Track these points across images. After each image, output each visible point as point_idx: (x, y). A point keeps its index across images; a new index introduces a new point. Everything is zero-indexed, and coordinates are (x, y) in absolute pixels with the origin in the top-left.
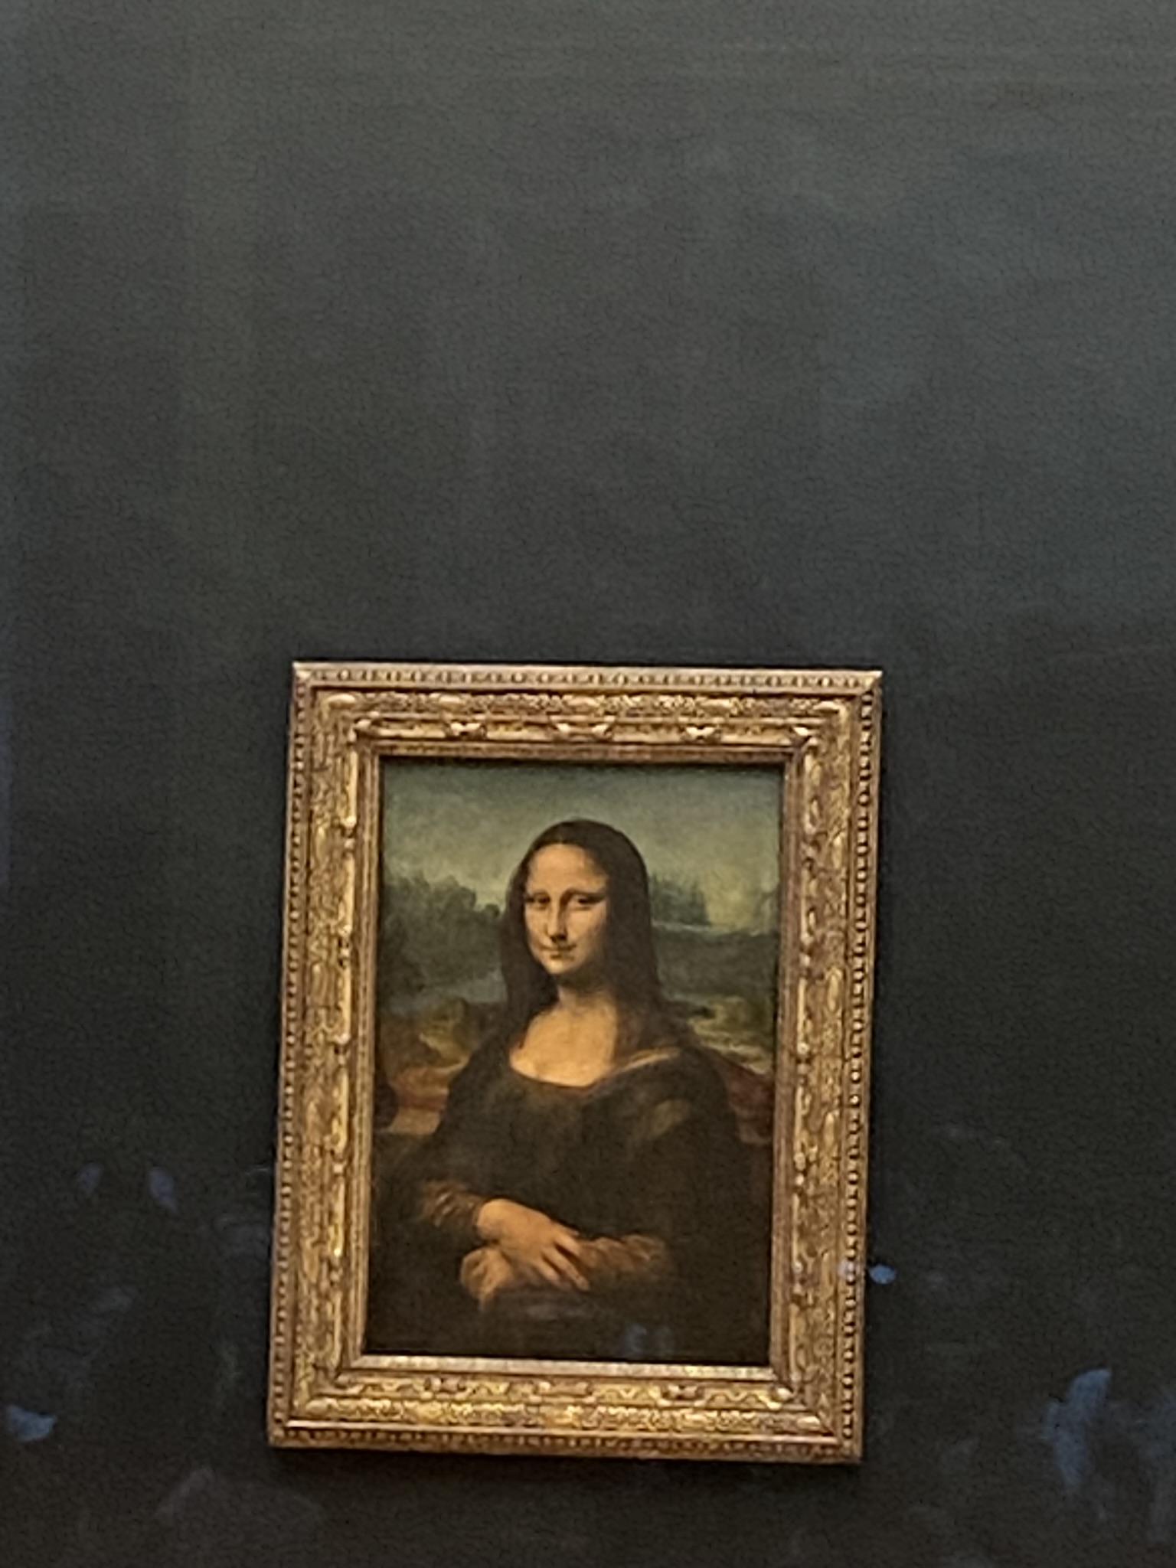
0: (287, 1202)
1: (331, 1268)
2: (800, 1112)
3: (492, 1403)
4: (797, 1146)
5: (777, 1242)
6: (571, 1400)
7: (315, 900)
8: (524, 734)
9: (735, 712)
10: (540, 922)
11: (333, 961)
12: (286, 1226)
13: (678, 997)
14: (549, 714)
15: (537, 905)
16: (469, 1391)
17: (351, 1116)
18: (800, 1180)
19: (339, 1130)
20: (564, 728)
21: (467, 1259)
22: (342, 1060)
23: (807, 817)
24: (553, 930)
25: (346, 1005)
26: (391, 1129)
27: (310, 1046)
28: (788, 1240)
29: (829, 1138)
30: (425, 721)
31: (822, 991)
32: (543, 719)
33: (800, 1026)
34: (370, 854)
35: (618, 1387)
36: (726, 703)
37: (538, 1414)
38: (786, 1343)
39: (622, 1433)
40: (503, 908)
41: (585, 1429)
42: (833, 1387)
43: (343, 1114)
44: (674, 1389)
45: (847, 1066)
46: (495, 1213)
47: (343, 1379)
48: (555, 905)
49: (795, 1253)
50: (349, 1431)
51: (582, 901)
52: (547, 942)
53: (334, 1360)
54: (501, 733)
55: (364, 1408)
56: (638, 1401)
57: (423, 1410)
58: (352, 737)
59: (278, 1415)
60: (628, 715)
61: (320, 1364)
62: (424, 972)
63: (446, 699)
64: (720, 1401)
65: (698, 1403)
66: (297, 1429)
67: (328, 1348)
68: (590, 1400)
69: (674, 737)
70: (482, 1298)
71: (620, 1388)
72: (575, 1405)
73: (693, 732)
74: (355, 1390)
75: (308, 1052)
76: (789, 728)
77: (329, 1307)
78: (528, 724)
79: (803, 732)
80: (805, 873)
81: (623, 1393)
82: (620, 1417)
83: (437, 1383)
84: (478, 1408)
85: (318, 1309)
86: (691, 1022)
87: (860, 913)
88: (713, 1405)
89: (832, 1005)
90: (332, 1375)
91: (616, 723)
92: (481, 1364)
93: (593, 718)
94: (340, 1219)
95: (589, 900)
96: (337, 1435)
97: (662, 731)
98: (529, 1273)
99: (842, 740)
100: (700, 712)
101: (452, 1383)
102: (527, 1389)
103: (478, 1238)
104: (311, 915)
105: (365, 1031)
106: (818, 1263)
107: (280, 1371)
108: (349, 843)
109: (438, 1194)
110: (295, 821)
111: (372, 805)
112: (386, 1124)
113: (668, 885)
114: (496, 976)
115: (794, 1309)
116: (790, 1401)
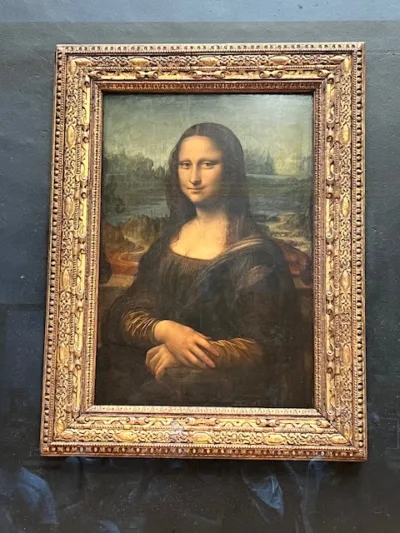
0: (52, 322)
1: (75, 357)
2: (328, 270)
3: (164, 430)
4: (328, 287)
5: (318, 340)
6: (208, 427)
7: (68, 164)
8: (179, 77)
9: (289, 62)
10: (186, 176)
11: (77, 196)
12: (51, 336)
13: (261, 212)
14: (191, 65)
15: (185, 166)
16: (151, 423)
17: (87, 276)
18: (330, 306)
19: (81, 283)
20: (199, 73)
21: (149, 352)
22: (82, 246)
23: (328, 116)
24: (193, 180)
25: (84, 218)
26: (108, 285)
27: (65, 239)
28: (324, 338)
29: (345, 283)
30: (126, 71)
31: (338, 206)
32: (188, 68)
33: (327, 224)
34: (97, 140)
35: (232, 420)
36: (284, 58)
37: (190, 436)
38: (324, 394)
39: (235, 446)
40: (167, 168)
41: (215, 443)
42: (352, 418)
43: (83, 275)
44: (263, 421)
45: (353, 245)
46: (163, 327)
47: (82, 418)
48: (194, 166)
49: (328, 345)
50: (84, 447)
51: (207, 164)
52: (191, 186)
53: (78, 408)
54: (166, 76)
55: (93, 434)
56: (244, 427)
57: (126, 434)
58: (88, 79)
59: (46, 439)
60: (233, 65)
61: (69, 410)
62: (126, 201)
63: (137, 60)
64: (289, 427)
65: (277, 429)
66: (56, 447)
67: (74, 401)
68: (218, 427)
69: (257, 77)
70: (157, 373)
71: (234, 421)
72: (209, 430)
73: (267, 73)
74: (88, 425)
75: (64, 243)
76: (318, 71)
77: (75, 378)
78: (180, 71)
79: (325, 72)
80: (328, 145)
81: (236, 424)
82: (234, 437)
83: (133, 419)
84: (156, 433)
85: (68, 380)
86: (267, 224)
87: (358, 164)
88: (285, 429)
89: (345, 212)
90: (75, 416)
91: (227, 70)
92: (157, 409)
93: (214, 68)
94: (80, 331)
95: (211, 163)
96: (79, 449)
97: (250, 74)
98: (183, 360)
99: (346, 75)
100: (270, 63)
101: (142, 419)
102: (182, 422)
103: (155, 340)
104: (66, 171)
105: (95, 233)
106: (342, 350)
107: (47, 414)
108: (86, 134)
109: (134, 318)
110: (58, 123)
111: (98, 115)
112: (106, 282)
113: (253, 155)
114: (164, 204)
115: (328, 376)
116: (328, 427)
